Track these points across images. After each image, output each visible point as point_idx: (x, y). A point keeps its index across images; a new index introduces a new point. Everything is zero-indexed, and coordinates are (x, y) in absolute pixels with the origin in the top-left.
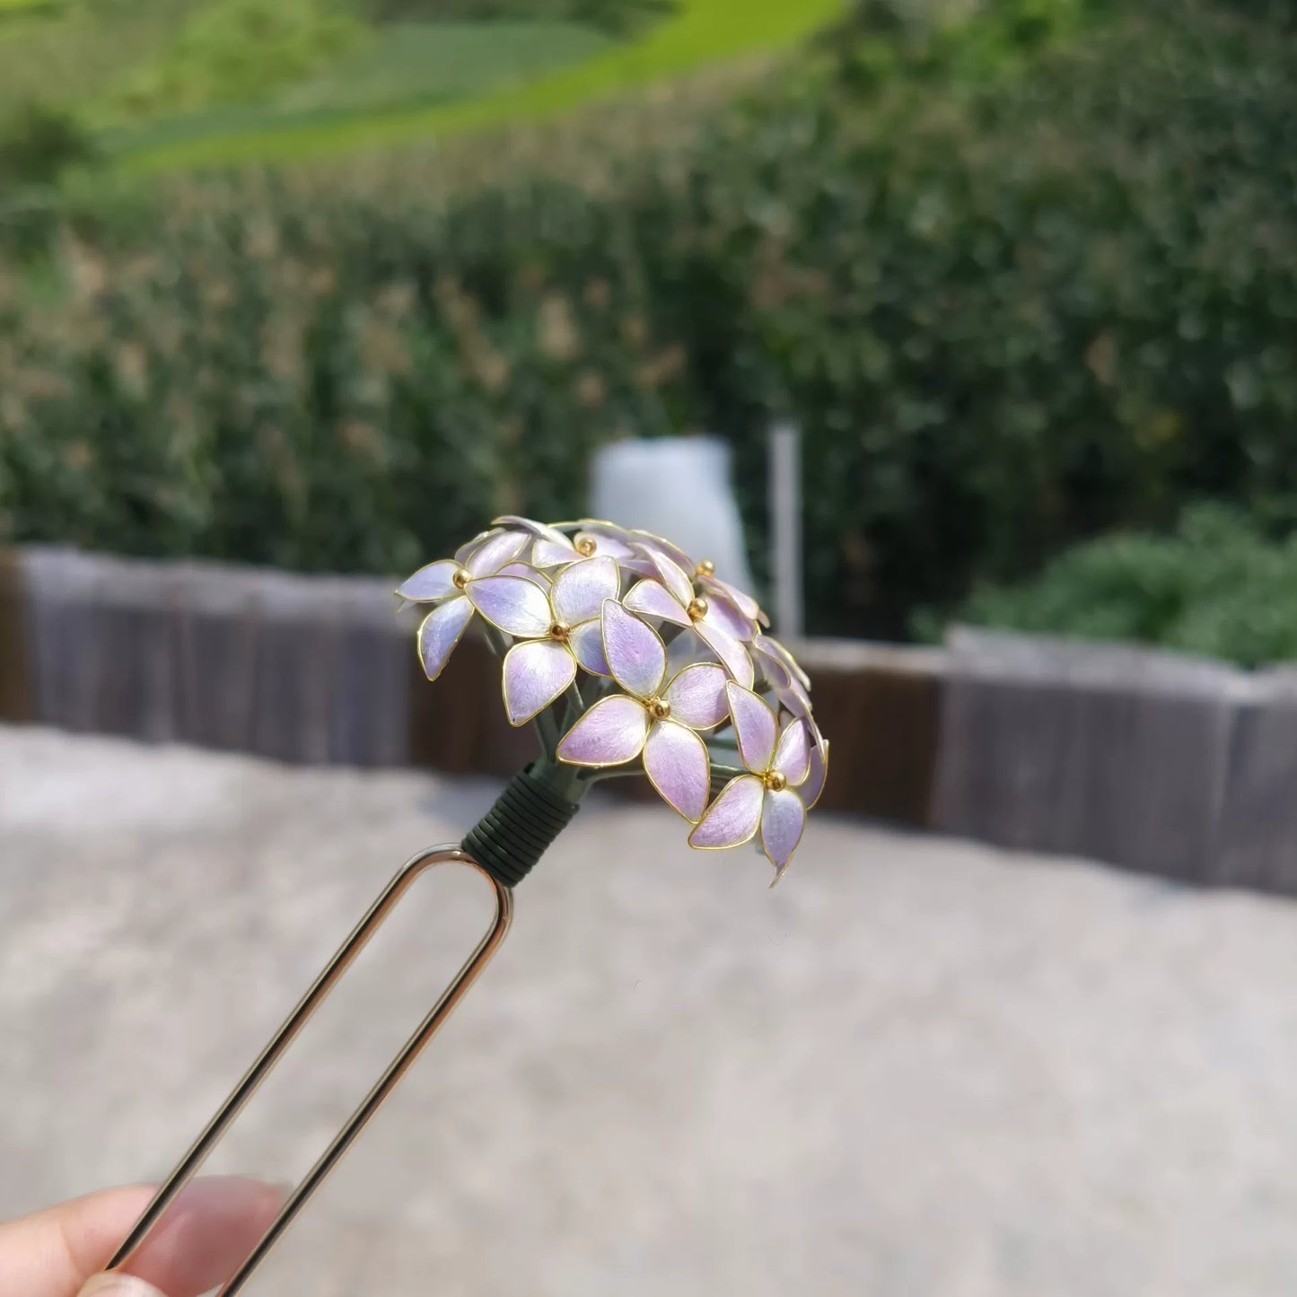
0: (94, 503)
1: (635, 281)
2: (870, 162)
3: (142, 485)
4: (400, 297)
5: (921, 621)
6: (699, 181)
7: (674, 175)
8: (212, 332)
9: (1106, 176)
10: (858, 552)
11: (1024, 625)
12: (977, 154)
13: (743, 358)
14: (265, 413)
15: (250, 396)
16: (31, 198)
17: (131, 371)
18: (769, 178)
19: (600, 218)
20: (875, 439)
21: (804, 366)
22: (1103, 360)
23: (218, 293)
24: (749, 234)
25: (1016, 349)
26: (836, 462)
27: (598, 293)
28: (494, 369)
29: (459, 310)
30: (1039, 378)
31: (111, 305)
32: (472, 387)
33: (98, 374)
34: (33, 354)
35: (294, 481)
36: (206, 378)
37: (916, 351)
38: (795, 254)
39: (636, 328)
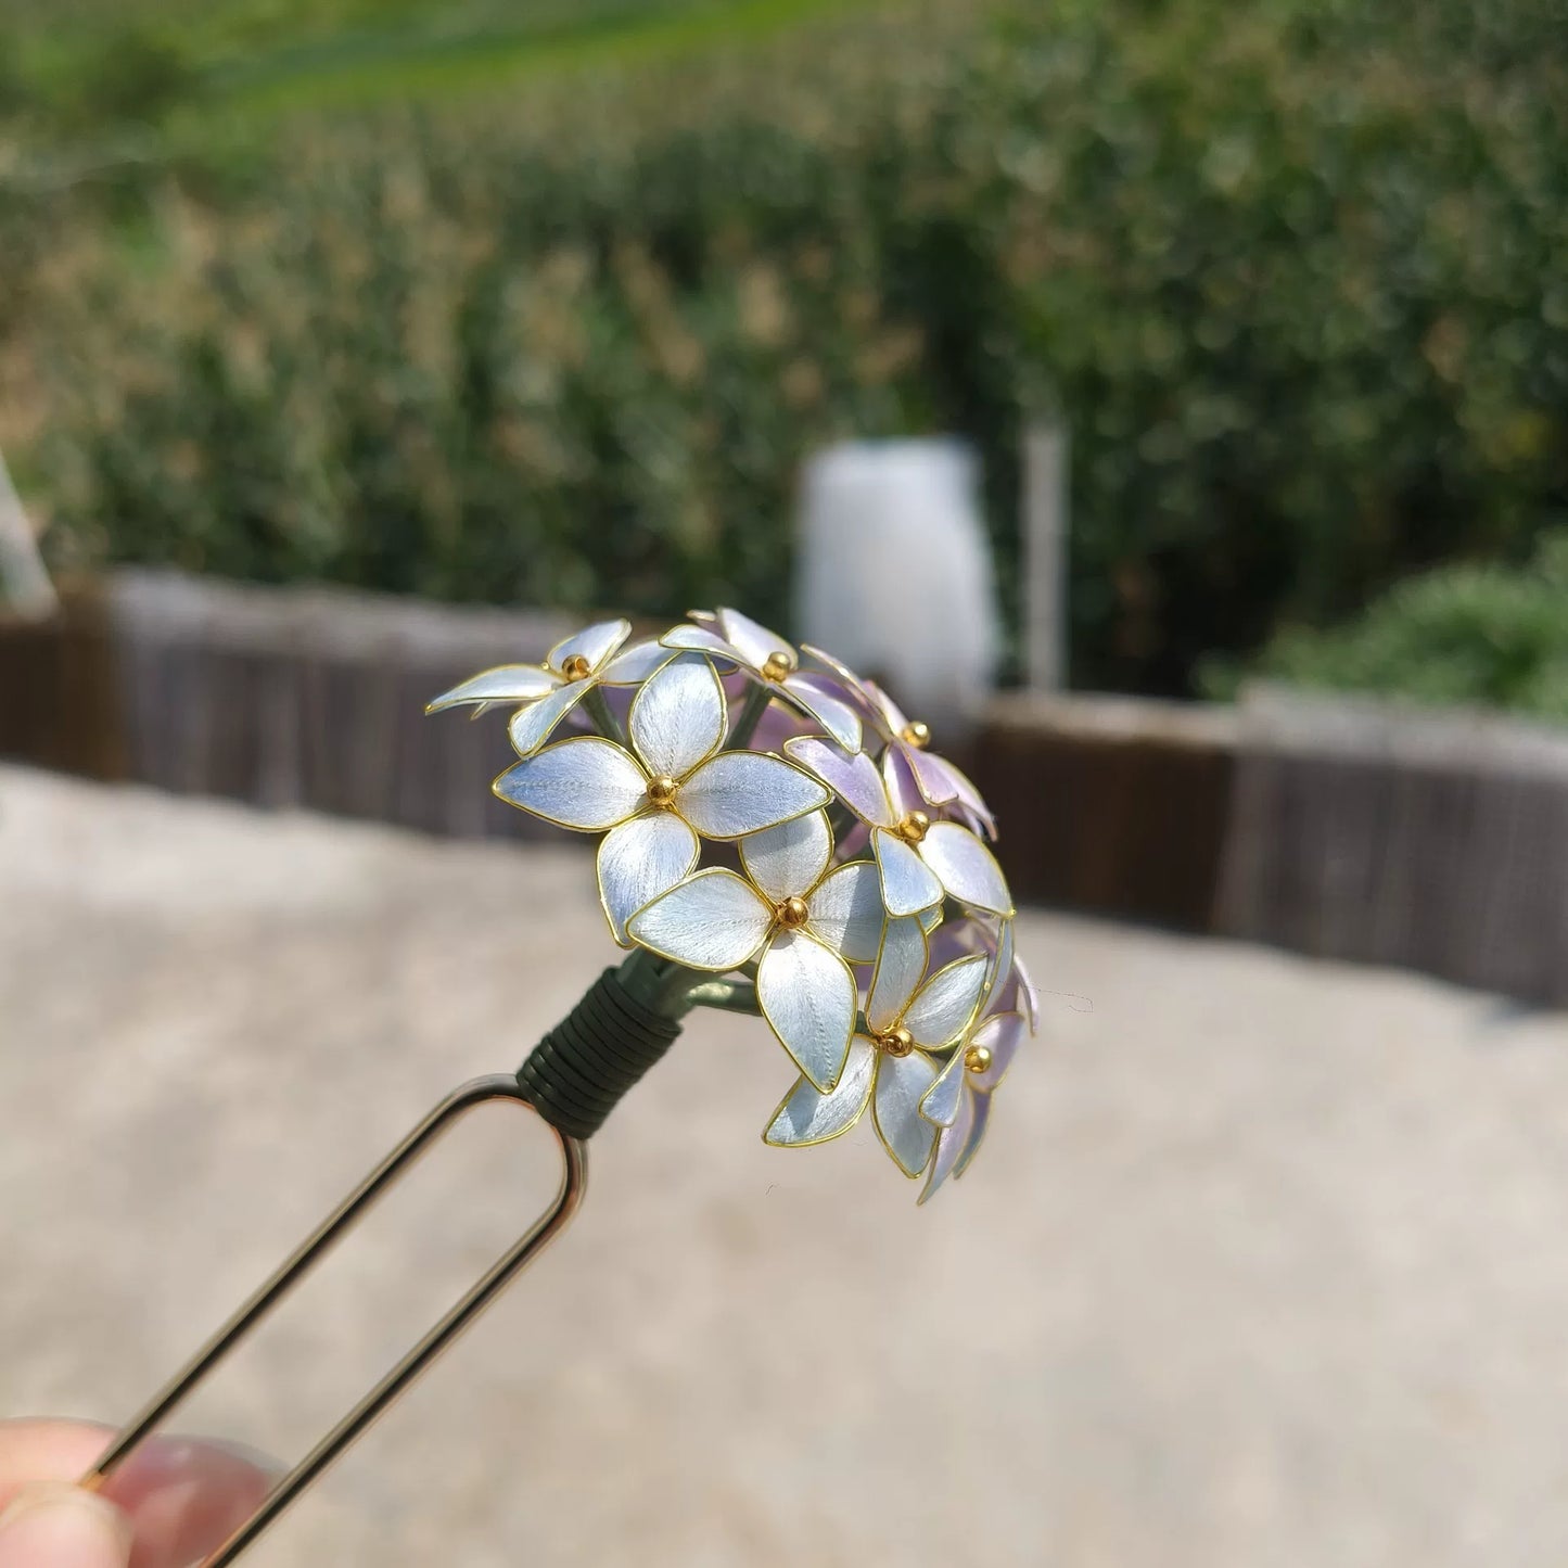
0: (203, 521)
1: (863, 250)
2: (1156, 99)
3: (261, 498)
4: (570, 268)
5: (1211, 675)
6: (945, 122)
7: (912, 117)
8: (347, 312)
9: (1457, 119)
10: (1133, 586)
11: (1340, 682)
12: (1293, 88)
13: (995, 345)
14: (408, 413)
15: (389, 391)
16: (129, 149)
17: (247, 361)
18: (1030, 116)
19: (818, 169)
20: (1158, 446)
21: (1069, 356)
22: (1447, 352)
23: (352, 263)
24: (1003, 189)
25: (1336, 338)
26: (1109, 474)
27: (815, 263)
28: (682, 356)
29: (644, 284)
30: (1367, 371)
31: (223, 280)
32: (658, 380)
33: (206, 362)
34: (133, 338)
35: (442, 495)
36: (337, 368)
37: (1212, 338)
38: (1059, 215)
39: (861, 304)
